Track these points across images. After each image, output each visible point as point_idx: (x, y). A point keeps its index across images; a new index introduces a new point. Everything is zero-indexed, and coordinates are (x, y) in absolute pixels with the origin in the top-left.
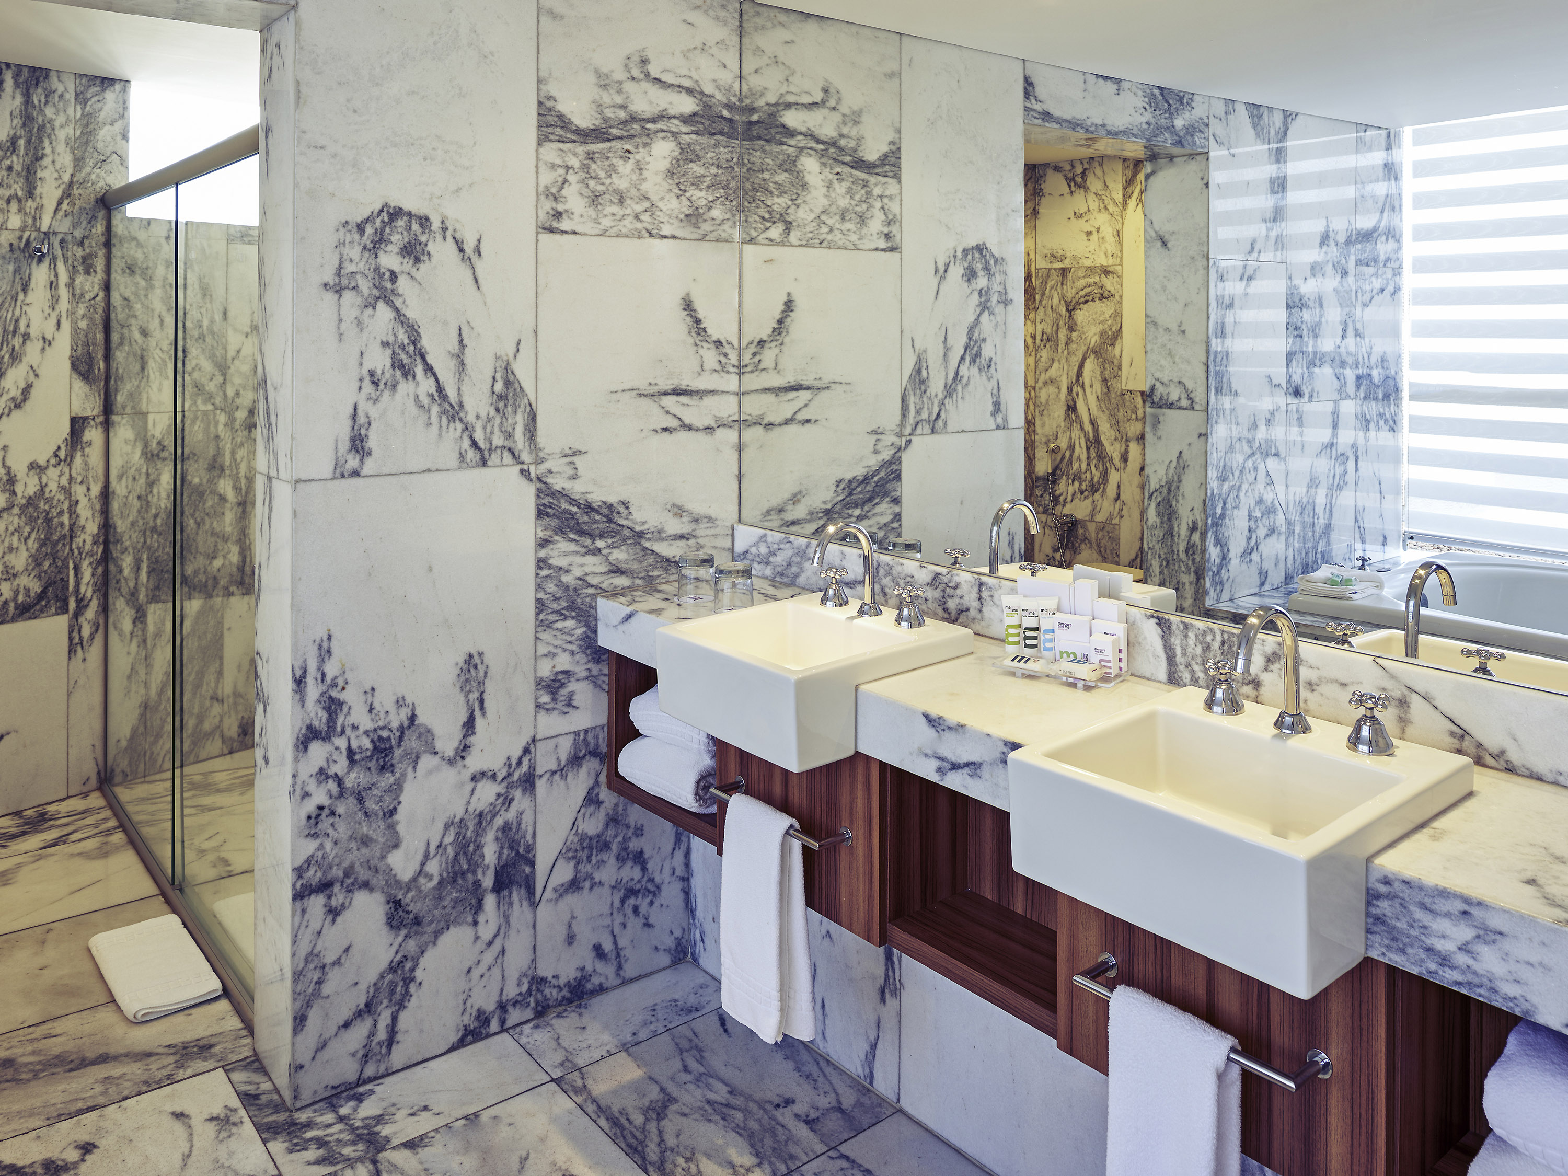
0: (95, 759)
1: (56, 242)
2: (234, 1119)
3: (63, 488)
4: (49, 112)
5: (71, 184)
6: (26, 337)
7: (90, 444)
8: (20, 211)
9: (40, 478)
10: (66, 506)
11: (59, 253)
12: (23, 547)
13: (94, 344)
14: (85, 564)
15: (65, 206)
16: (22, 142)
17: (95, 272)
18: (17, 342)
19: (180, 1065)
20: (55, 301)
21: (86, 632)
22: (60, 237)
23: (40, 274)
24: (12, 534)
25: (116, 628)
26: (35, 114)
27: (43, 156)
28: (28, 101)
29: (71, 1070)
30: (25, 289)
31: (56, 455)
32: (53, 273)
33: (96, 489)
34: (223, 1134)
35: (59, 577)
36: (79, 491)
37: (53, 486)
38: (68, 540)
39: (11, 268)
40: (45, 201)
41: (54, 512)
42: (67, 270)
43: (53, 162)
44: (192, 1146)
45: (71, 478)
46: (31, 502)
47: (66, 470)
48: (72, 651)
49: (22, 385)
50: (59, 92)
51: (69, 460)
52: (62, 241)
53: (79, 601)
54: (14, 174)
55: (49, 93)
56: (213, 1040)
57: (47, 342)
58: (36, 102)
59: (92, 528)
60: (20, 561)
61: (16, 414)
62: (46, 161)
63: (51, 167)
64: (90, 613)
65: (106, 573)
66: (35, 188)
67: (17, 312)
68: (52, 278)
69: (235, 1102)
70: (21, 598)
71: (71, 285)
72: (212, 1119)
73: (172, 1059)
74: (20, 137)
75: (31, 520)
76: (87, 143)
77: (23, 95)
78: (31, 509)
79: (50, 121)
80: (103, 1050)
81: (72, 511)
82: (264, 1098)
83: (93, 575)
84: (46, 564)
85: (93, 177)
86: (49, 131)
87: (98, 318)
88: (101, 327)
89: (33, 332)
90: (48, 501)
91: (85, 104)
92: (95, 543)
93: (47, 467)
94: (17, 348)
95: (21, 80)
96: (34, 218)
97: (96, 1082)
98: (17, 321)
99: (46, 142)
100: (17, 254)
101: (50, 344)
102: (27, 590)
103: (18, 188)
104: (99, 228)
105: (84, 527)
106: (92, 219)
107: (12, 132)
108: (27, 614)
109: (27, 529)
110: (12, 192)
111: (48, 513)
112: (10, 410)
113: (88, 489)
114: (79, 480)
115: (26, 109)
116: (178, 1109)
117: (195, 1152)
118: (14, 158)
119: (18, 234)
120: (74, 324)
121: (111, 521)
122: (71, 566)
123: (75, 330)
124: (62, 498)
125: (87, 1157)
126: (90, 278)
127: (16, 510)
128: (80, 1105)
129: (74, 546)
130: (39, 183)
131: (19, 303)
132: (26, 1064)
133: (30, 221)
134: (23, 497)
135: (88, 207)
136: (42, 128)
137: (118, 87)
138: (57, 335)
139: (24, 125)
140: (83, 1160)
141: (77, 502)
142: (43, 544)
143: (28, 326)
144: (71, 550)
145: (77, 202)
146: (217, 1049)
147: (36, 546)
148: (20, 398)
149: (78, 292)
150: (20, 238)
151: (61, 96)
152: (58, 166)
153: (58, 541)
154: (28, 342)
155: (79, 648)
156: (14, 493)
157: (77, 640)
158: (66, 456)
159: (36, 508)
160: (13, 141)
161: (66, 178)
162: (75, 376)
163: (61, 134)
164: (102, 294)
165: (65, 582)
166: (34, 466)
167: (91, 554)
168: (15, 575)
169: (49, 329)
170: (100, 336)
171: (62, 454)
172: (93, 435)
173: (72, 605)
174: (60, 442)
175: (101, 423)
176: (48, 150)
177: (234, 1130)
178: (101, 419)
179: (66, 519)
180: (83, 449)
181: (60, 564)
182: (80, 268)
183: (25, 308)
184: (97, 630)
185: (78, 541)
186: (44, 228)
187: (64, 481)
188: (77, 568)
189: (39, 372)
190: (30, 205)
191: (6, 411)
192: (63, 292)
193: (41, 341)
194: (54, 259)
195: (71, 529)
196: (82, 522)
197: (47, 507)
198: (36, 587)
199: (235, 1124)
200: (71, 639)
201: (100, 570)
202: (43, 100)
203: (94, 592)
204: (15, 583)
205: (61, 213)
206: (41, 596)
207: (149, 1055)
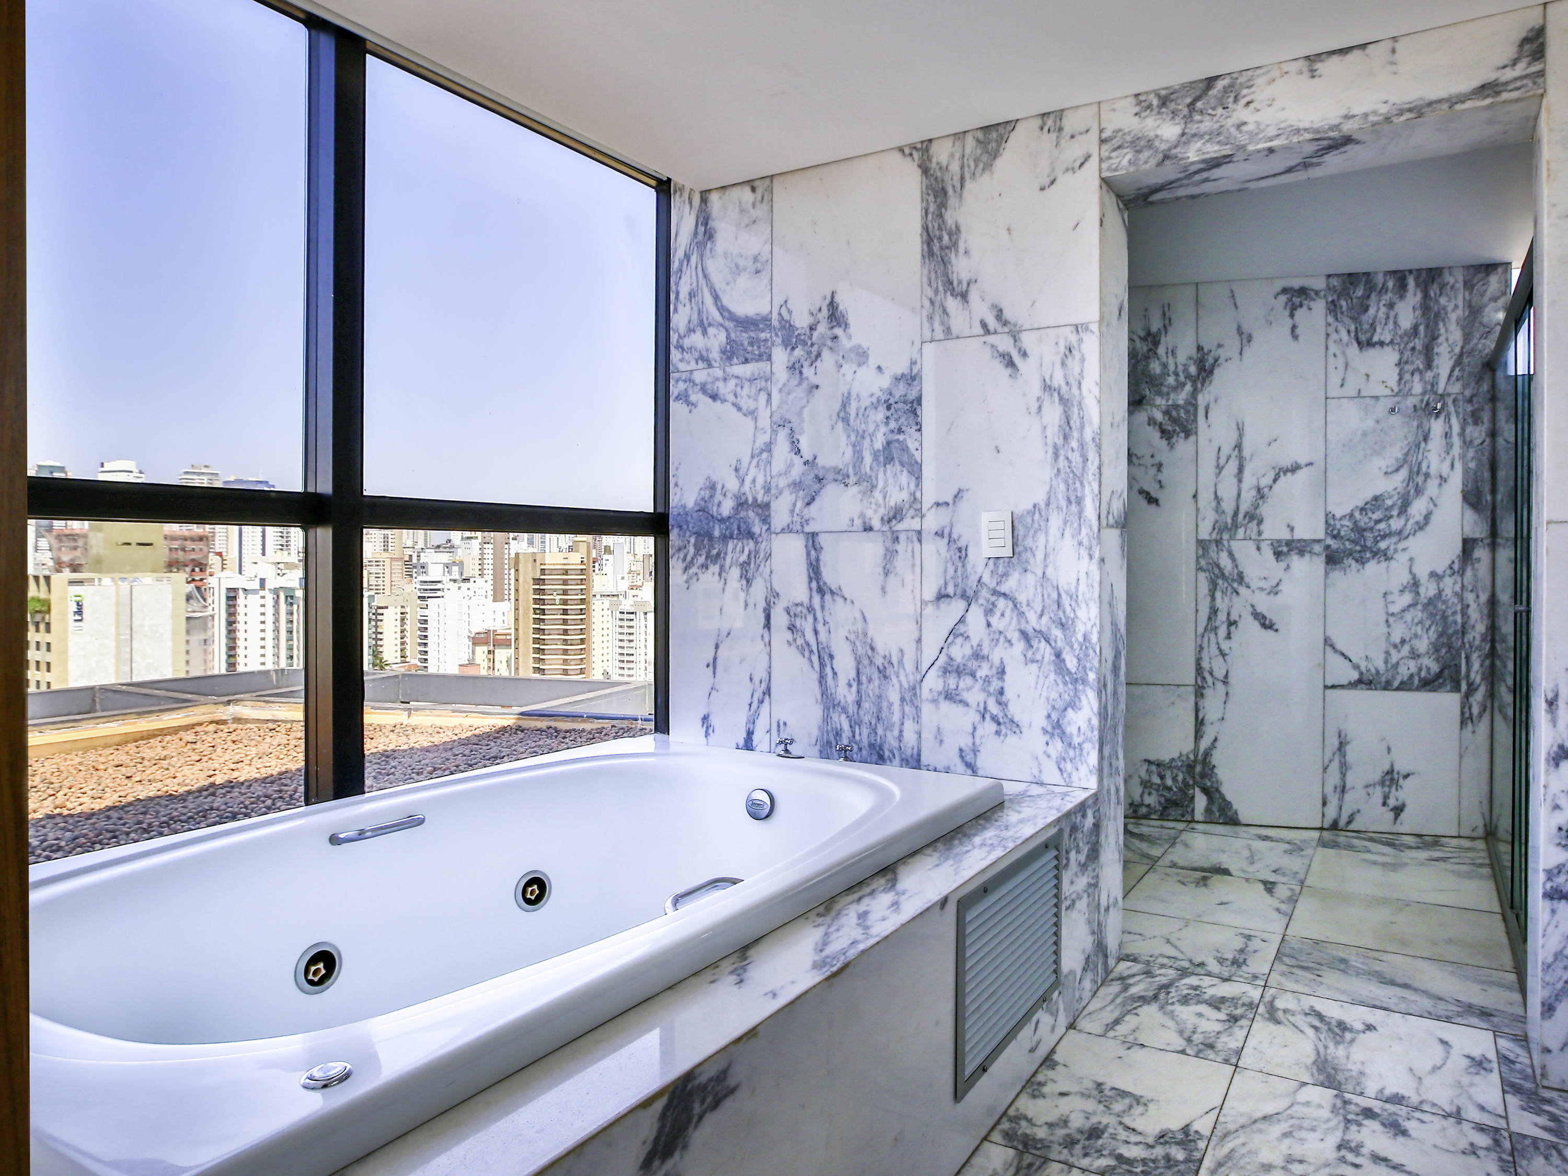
0: (1483, 814)
1: (1450, 401)
2: (1486, 1065)
3: (1456, 594)
4: (1443, 301)
5: (1461, 354)
6: (1427, 475)
7: (1478, 560)
8: (1421, 380)
9: (1438, 584)
10: (1459, 607)
11: (1452, 409)
12: (1425, 636)
13: (1482, 481)
14: (1475, 657)
15: (1456, 373)
16: (1422, 328)
17: (1482, 422)
18: (1420, 479)
19: (1459, 1014)
20: (1449, 447)
21: (1475, 710)
22: (1453, 397)
23: (1437, 427)
24: (1417, 624)
25: (1500, 711)
26: (1432, 304)
27: (1439, 336)
28: (1426, 296)
29: (1381, 982)
30: (1426, 438)
31: (1451, 567)
32: (1447, 425)
33: (1484, 597)
34: (1472, 1070)
35: (1453, 663)
36: (1470, 597)
37: (1448, 592)
38: (1460, 635)
39: (1415, 423)
40: (1440, 371)
41: (1449, 612)
42: (1459, 422)
43: (1447, 339)
44: (1444, 1064)
45: (1463, 586)
46: (1431, 602)
47: (1459, 579)
48: (1463, 723)
49: (1424, 512)
50: (1451, 284)
51: (1462, 572)
52: (1454, 401)
53: (1470, 684)
54: (1416, 353)
55: (1442, 287)
56: (1494, 1013)
57: (1443, 480)
58: (1432, 295)
59: (1481, 628)
60: (1423, 645)
61: (1420, 534)
62: (1441, 339)
63: (1445, 344)
64: (1479, 696)
65: (1492, 666)
66: (1433, 361)
67: (1420, 457)
68: (1447, 429)
69: (1492, 1056)
70: (1423, 674)
71: (1462, 434)
72: (1468, 1057)
73: (1456, 1009)
74: (1421, 324)
75: (1432, 616)
76: (1474, 320)
77: (1422, 291)
78: (1431, 608)
79: (1444, 308)
80: (1409, 982)
81: (1464, 612)
82: (1518, 1066)
83: (1481, 666)
84: (1443, 651)
85: (1480, 346)
86: (1443, 316)
87: (1485, 458)
88: (1487, 467)
89: (1433, 471)
90: (1445, 602)
91: (1473, 289)
92: (1483, 640)
93: (1443, 576)
94: (1420, 484)
95: (1421, 279)
96: (1432, 385)
97: (1395, 996)
98: (1420, 464)
99: (1441, 325)
100: (1420, 412)
101: (1445, 481)
102: (1428, 669)
103: (1419, 363)
104: (1485, 387)
105: (1473, 627)
106: (1479, 380)
107: (1414, 321)
108: (1428, 688)
109: (1428, 623)
110: (1415, 366)
111: (1444, 612)
112: (1415, 531)
113: (1478, 597)
114: (1470, 588)
115: (1425, 301)
116: (1445, 1038)
117: (1444, 1068)
118: (1417, 341)
119: (1420, 398)
120: (1465, 465)
121: (1497, 624)
122: (1463, 656)
123: (1466, 471)
124: (1456, 601)
125: (1367, 1032)
126: (1479, 428)
127: (1419, 607)
128: (1377, 1003)
129: (1466, 640)
130: (1435, 357)
131: (1421, 450)
132: (1355, 967)
133: (1429, 387)
134: (1425, 597)
135: (1476, 370)
136: (1437, 315)
137: (1500, 270)
138: (1452, 474)
139: (1423, 315)
140: (1364, 1032)
141: (1468, 606)
142: (1441, 635)
143: (1428, 467)
144: (1463, 643)
145: (1467, 368)
146: (1495, 1020)
147: (1435, 636)
148: (1422, 522)
149: (1468, 439)
150: (1422, 401)
151: (1452, 287)
152: (1450, 342)
153: (1452, 635)
154: (1429, 481)
155: (1469, 721)
156: (1418, 594)
157: (1467, 715)
158: (1459, 569)
159: (1435, 606)
160: (1415, 328)
161: (1457, 350)
162: (1466, 506)
163: (1453, 317)
164: (1488, 441)
165: (1458, 667)
166: (1433, 575)
167: (1479, 648)
168: (1419, 656)
169: (1445, 468)
170: (1487, 475)
171: (1456, 567)
172: (1482, 553)
173: (1464, 687)
174: (1454, 557)
175: (1488, 545)
176: (1442, 331)
177: (1483, 1072)
178: (1487, 541)
179: (1459, 618)
180: (1473, 564)
181: (1454, 652)
182: (1470, 420)
183: (1426, 454)
184: (1485, 710)
185: (1469, 637)
186: (1440, 391)
187: (1458, 588)
188: (1468, 658)
189: (1437, 502)
190: (1429, 375)
191: (1412, 532)
192: (1456, 441)
193: (1439, 480)
194: (1448, 414)
195: (1463, 626)
196: (1472, 621)
197: (1443, 607)
198: (1435, 668)
199: (1485, 1069)
200: (1463, 713)
201: (1487, 662)
202: (1438, 292)
203: (1482, 679)
204: (1419, 662)
205: (1454, 378)
206: (1439, 675)
207: (1440, 999)
